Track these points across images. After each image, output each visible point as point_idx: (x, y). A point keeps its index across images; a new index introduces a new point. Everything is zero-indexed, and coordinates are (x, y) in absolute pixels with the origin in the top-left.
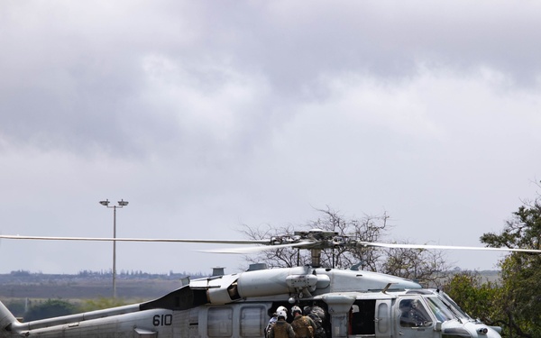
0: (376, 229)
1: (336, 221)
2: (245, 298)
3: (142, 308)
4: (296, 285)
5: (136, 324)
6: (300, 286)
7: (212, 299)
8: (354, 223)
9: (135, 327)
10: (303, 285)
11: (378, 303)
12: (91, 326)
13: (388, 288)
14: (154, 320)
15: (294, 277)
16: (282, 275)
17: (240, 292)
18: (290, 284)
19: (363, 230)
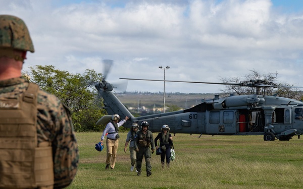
0: (273, 78)
1: (257, 75)
2: (228, 107)
3: (185, 111)
4: (251, 102)
5: (182, 118)
6: (252, 102)
7: (215, 107)
8: (264, 76)
9: (182, 119)
10: (254, 102)
11: (285, 110)
12: (164, 119)
13: (289, 103)
14: (190, 117)
15: (250, 98)
16: (244, 98)
17: (227, 105)
18: (248, 102)
19: (268, 78)
